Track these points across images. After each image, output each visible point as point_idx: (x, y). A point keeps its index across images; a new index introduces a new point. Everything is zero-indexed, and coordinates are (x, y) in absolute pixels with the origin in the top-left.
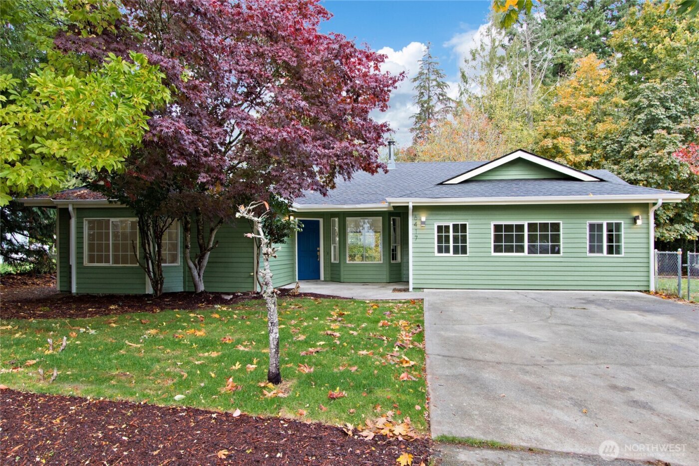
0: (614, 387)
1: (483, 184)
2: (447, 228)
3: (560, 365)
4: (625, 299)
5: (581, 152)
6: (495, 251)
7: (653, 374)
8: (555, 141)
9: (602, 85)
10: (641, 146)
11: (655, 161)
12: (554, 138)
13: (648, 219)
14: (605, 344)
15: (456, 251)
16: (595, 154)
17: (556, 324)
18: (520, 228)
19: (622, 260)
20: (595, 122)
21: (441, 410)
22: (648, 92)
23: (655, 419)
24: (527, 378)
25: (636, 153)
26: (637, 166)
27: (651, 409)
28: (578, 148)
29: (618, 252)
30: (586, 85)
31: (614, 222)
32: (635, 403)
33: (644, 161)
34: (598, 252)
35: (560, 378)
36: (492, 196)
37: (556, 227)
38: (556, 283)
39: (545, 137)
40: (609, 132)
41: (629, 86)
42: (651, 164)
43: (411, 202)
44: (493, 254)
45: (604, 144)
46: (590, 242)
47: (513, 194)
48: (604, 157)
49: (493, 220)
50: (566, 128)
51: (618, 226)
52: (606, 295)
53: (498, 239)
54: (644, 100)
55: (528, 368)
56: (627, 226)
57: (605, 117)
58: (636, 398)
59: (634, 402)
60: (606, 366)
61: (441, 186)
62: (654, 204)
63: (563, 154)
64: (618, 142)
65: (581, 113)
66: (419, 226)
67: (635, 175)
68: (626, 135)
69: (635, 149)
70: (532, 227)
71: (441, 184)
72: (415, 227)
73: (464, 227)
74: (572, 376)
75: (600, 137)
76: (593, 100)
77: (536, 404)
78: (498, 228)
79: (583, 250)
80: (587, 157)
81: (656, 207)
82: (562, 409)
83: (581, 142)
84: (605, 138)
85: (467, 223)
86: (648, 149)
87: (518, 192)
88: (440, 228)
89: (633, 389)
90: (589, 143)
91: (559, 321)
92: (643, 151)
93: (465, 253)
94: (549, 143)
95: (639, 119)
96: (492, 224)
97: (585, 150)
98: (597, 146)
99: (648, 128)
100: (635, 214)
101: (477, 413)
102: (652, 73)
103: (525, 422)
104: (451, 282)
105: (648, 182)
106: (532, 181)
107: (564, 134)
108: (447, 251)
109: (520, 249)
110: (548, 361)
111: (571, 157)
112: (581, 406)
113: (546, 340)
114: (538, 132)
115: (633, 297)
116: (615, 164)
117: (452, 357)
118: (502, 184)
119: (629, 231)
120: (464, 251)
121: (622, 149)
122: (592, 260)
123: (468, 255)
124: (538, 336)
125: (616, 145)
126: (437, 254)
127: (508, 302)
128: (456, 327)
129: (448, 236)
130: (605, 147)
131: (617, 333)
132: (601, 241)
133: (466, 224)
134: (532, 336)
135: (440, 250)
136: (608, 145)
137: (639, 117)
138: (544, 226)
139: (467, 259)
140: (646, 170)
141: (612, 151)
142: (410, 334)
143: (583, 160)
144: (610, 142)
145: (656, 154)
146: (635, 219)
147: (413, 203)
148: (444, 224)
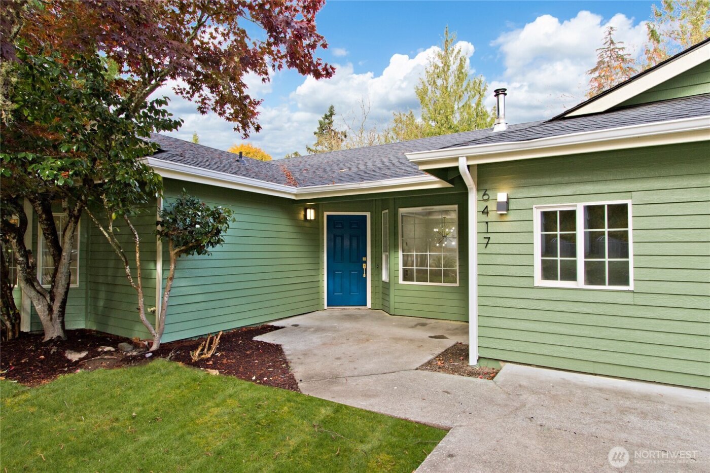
2: (569, 217)
15: (594, 275)
43: (464, 158)
61: (559, 122)
66: (493, 216)
71: (561, 118)
72: (484, 218)
73: (619, 213)
85: (629, 202)
88: (548, 219)
93: (624, 282)
104: (578, 354)
108: (569, 274)
120: (620, 276)
123: (631, 287)
126: (539, 281)
129: (573, 238)
133: (624, 206)
135: (549, 271)
139: (628, 298)
147: (468, 158)
148: (558, 206)
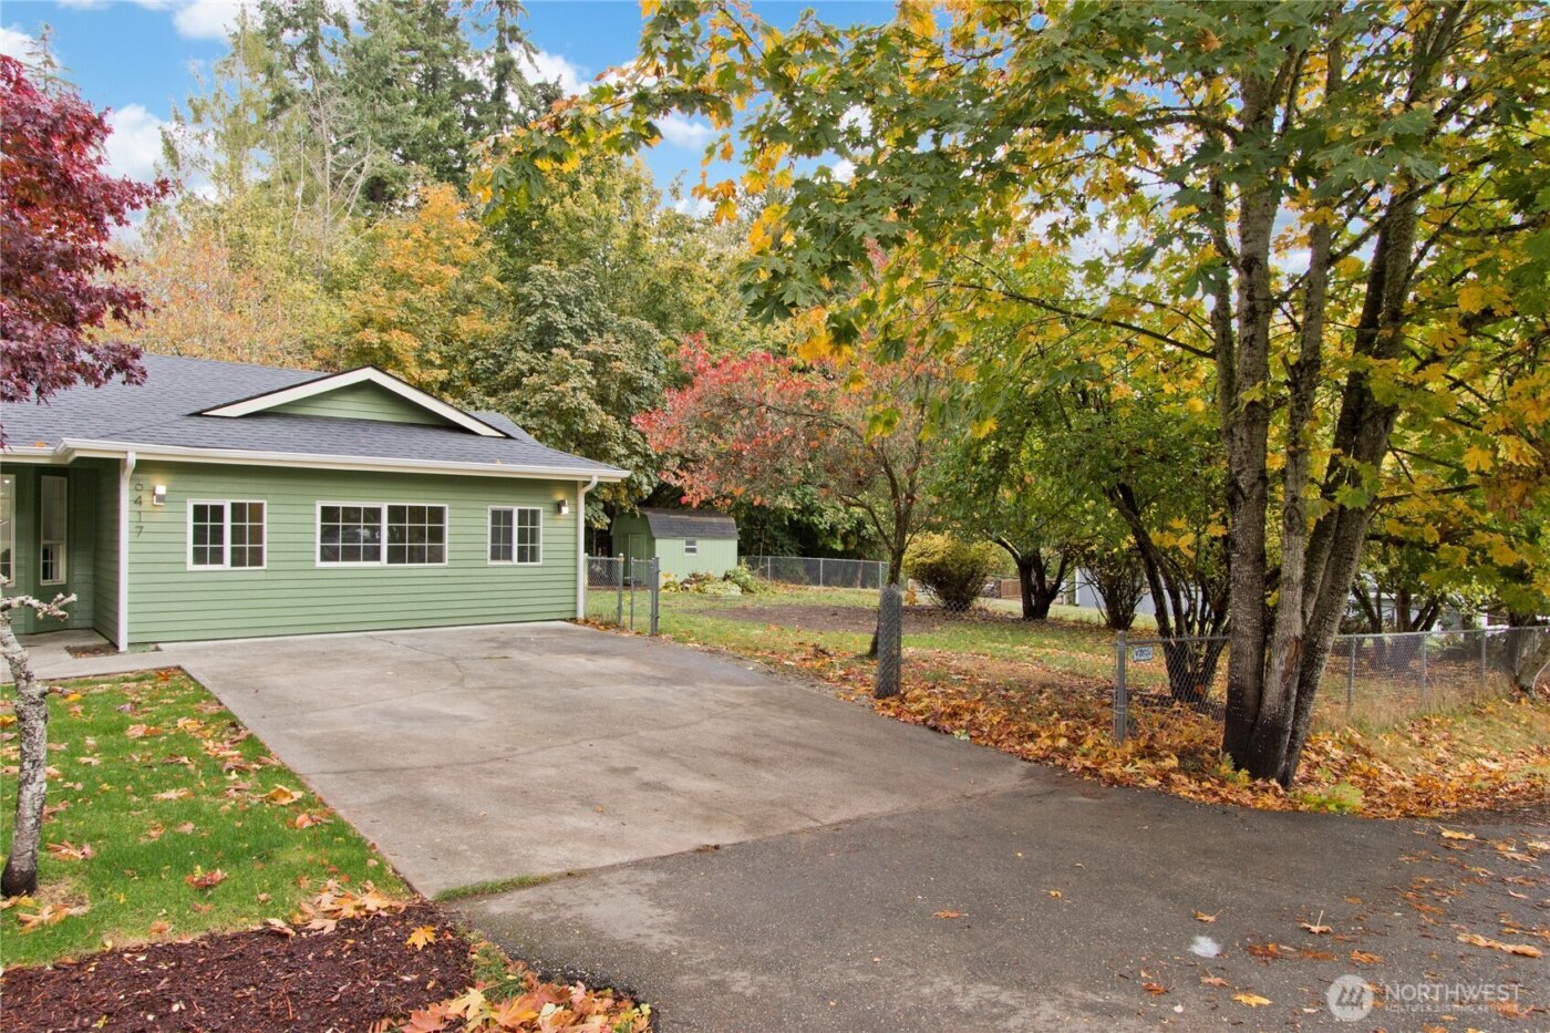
0: (614, 770)
1: (294, 422)
2: (218, 512)
3: (529, 753)
4: (553, 636)
5: (430, 363)
6: (324, 558)
7: (646, 744)
8: (386, 337)
9: (466, 248)
10: (532, 371)
11: (554, 398)
12: (382, 330)
13: (576, 505)
14: (567, 711)
15: (238, 560)
16: (455, 372)
17: (481, 689)
18: (374, 514)
19: (538, 571)
20: (455, 312)
21: (409, 858)
22: (541, 281)
23: (679, 800)
24: (496, 781)
25: (525, 380)
26: (526, 403)
27: (668, 789)
28: (427, 356)
29: (534, 559)
30: (438, 241)
31: (529, 508)
32: (647, 786)
33: (538, 397)
34: (504, 558)
35: (541, 771)
36: (321, 452)
37: (437, 514)
38: (436, 614)
39: (364, 325)
40: (478, 337)
41: (508, 260)
42: (548, 403)
43: (132, 453)
44: (320, 564)
45: (471, 357)
46: (493, 541)
47: (363, 450)
48: (470, 379)
49: (321, 497)
50: (404, 313)
51: (535, 514)
52: (520, 630)
53: (328, 533)
54: (537, 293)
55: (488, 766)
56: (548, 515)
57: (470, 307)
58: (646, 779)
59: (646, 784)
60: (587, 744)
61: (198, 419)
62: (586, 483)
63: (399, 364)
64: (494, 356)
65: (432, 291)
66: (146, 505)
67: (524, 419)
68: (509, 347)
69: (522, 374)
70: (396, 513)
71: (199, 414)
72: (137, 508)
73: (257, 511)
74: (554, 766)
75: (462, 341)
76: (453, 272)
77: (535, 814)
78: (328, 513)
79: (481, 555)
80: (442, 375)
81: (588, 488)
82: (572, 814)
83: (431, 346)
84: (473, 345)
85: (264, 502)
86: (544, 377)
87: (372, 447)
88: (200, 512)
89: (636, 769)
90: (443, 348)
91: (482, 684)
92: (535, 379)
93: (259, 563)
94: (372, 337)
95: (528, 324)
96: (319, 505)
97: (438, 362)
98: (458, 358)
99: (544, 339)
100: (560, 497)
101: (465, 847)
102: (546, 247)
103: (539, 843)
104: (223, 624)
105: (543, 433)
106: (391, 427)
107: (402, 325)
108: (217, 557)
109: (374, 555)
110: (507, 749)
111: (414, 371)
112: (588, 802)
113: (483, 718)
114: (352, 313)
115: (560, 631)
116: (489, 394)
117: (353, 771)
118: (334, 429)
119: (550, 523)
120: (257, 558)
121: (501, 368)
122: (495, 572)
123: (265, 567)
124: (466, 713)
125: (491, 361)
126: (191, 566)
127: (371, 659)
128: (312, 716)
129: (220, 529)
130: (472, 363)
131: (574, 692)
132: (510, 540)
133: (261, 505)
134: (458, 713)
135: (200, 557)
136: (477, 359)
137: (528, 319)
138: (417, 513)
139: (263, 576)
140: (539, 412)
141: (485, 372)
142: (227, 744)
143: (436, 380)
144: (480, 354)
145: (556, 388)
146: (559, 506)
147: (137, 453)
148: (209, 502)
